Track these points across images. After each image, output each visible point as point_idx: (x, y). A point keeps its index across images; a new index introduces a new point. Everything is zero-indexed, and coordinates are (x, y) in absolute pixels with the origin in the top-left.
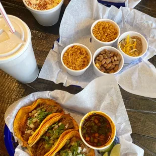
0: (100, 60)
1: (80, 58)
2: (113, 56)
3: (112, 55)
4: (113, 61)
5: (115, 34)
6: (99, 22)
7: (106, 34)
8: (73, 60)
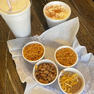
0: (43, 67)
1: (35, 53)
2: (52, 73)
3: (52, 71)
4: (49, 75)
5: (70, 64)
6: (69, 48)
7: (64, 58)
8: (31, 51)
